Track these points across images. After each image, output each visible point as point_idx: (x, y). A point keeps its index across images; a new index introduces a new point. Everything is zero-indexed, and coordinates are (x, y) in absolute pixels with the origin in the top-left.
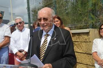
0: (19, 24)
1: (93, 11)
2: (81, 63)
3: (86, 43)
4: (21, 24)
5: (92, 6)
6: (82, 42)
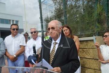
0: (33, 33)
1: (98, 20)
2: (89, 68)
3: (93, 49)
4: (35, 33)
5: (97, 16)
6: (89, 49)
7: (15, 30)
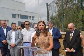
7: (28, 25)
